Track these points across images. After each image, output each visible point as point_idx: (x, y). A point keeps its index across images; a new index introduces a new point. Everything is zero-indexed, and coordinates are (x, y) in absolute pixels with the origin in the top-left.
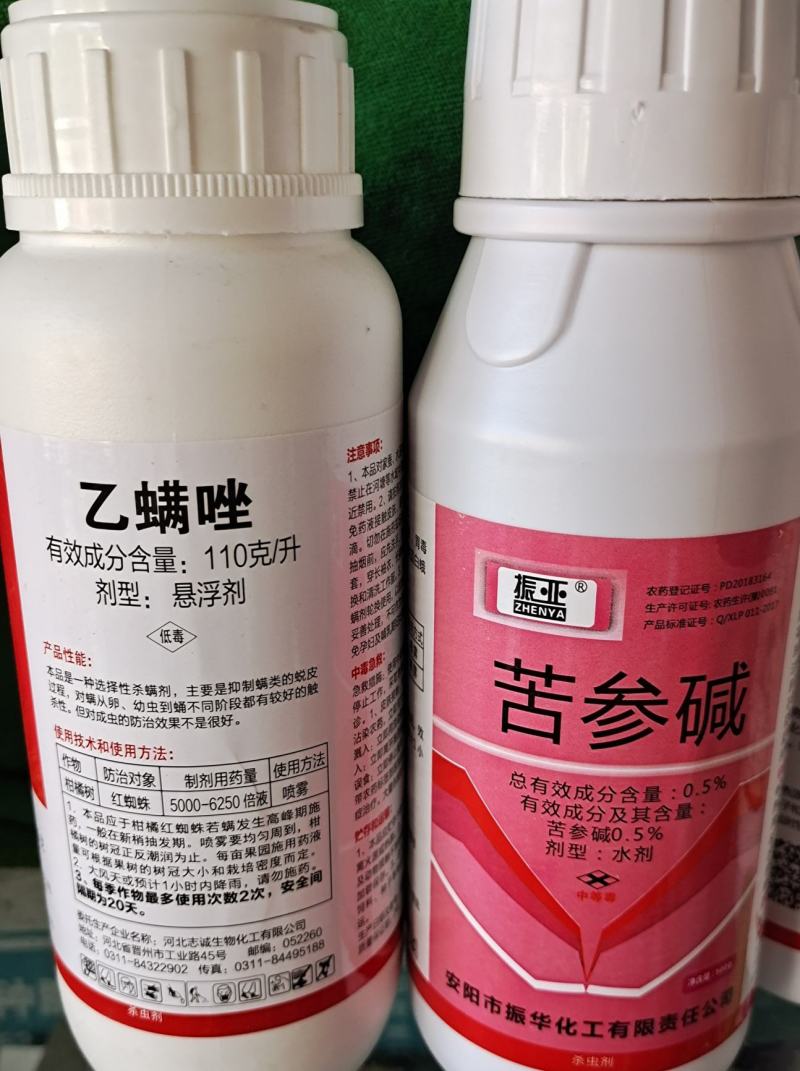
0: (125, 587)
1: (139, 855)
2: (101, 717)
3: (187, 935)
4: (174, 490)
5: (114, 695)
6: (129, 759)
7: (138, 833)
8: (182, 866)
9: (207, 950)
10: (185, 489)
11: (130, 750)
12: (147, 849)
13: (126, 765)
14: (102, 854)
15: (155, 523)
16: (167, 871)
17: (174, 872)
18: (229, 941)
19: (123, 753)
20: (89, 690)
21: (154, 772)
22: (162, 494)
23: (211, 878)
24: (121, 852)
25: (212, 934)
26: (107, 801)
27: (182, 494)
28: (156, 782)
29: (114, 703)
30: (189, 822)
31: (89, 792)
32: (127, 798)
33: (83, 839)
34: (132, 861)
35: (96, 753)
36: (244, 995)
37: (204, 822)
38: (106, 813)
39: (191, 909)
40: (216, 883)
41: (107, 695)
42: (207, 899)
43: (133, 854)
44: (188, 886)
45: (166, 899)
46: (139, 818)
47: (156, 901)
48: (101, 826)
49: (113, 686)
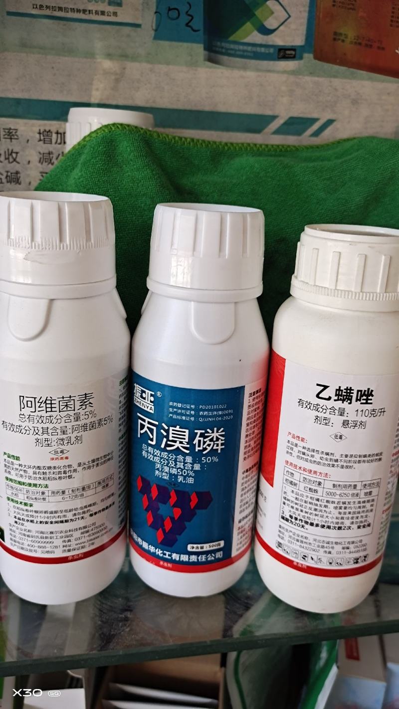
0: (325, 419)
1: (310, 509)
2: (307, 460)
3: (322, 539)
4: (349, 390)
5: (313, 453)
6: (314, 476)
7: (311, 501)
8: (325, 515)
9: (328, 545)
10: (353, 390)
11: (315, 472)
12: (313, 507)
13: (312, 477)
14: (295, 506)
15: (341, 400)
16: (319, 516)
17: (322, 516)
18: (336, 543)
19: (312, 473)
20: (304, 450)
21: (322, 481)
22: (345, 391)
23: (335, 521)
24: (303, 507)
25: (331, 540)
26: (302, 488)
27: (352, 391)
28: (322, 485)
29: (312, 456)
30: (331, 500)
31: (295, 485)
32: (310, 489)
33: (288, 500)
34: (307, 510)
35: (302, 472)
36: (337, 563)
37: (336, 501)
38: (300, 492)
39: (325, 530)
40: (336, 523)
41: (310, 453)
42: (332, 527)
43: (308, 508)
44: (326, 522)
45: (317, 525)
46: (313, 496)
47: (313, 526)
48: (297, 497)
49: (313, 451)
